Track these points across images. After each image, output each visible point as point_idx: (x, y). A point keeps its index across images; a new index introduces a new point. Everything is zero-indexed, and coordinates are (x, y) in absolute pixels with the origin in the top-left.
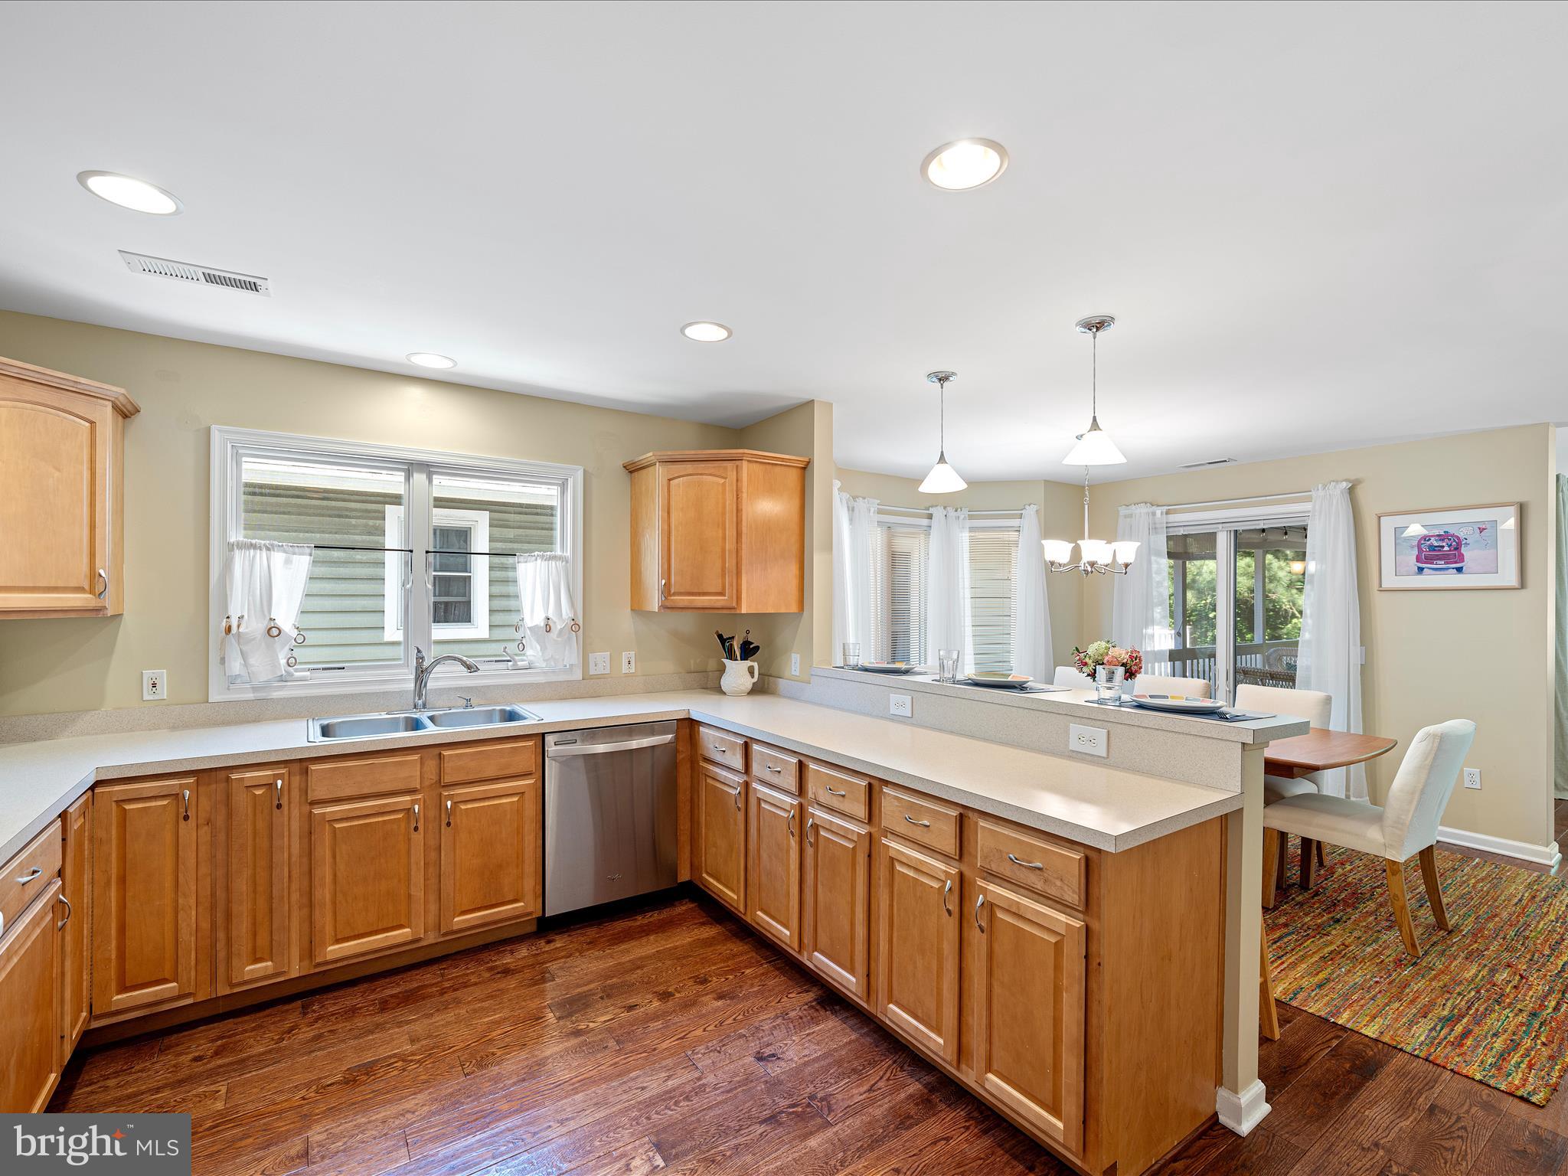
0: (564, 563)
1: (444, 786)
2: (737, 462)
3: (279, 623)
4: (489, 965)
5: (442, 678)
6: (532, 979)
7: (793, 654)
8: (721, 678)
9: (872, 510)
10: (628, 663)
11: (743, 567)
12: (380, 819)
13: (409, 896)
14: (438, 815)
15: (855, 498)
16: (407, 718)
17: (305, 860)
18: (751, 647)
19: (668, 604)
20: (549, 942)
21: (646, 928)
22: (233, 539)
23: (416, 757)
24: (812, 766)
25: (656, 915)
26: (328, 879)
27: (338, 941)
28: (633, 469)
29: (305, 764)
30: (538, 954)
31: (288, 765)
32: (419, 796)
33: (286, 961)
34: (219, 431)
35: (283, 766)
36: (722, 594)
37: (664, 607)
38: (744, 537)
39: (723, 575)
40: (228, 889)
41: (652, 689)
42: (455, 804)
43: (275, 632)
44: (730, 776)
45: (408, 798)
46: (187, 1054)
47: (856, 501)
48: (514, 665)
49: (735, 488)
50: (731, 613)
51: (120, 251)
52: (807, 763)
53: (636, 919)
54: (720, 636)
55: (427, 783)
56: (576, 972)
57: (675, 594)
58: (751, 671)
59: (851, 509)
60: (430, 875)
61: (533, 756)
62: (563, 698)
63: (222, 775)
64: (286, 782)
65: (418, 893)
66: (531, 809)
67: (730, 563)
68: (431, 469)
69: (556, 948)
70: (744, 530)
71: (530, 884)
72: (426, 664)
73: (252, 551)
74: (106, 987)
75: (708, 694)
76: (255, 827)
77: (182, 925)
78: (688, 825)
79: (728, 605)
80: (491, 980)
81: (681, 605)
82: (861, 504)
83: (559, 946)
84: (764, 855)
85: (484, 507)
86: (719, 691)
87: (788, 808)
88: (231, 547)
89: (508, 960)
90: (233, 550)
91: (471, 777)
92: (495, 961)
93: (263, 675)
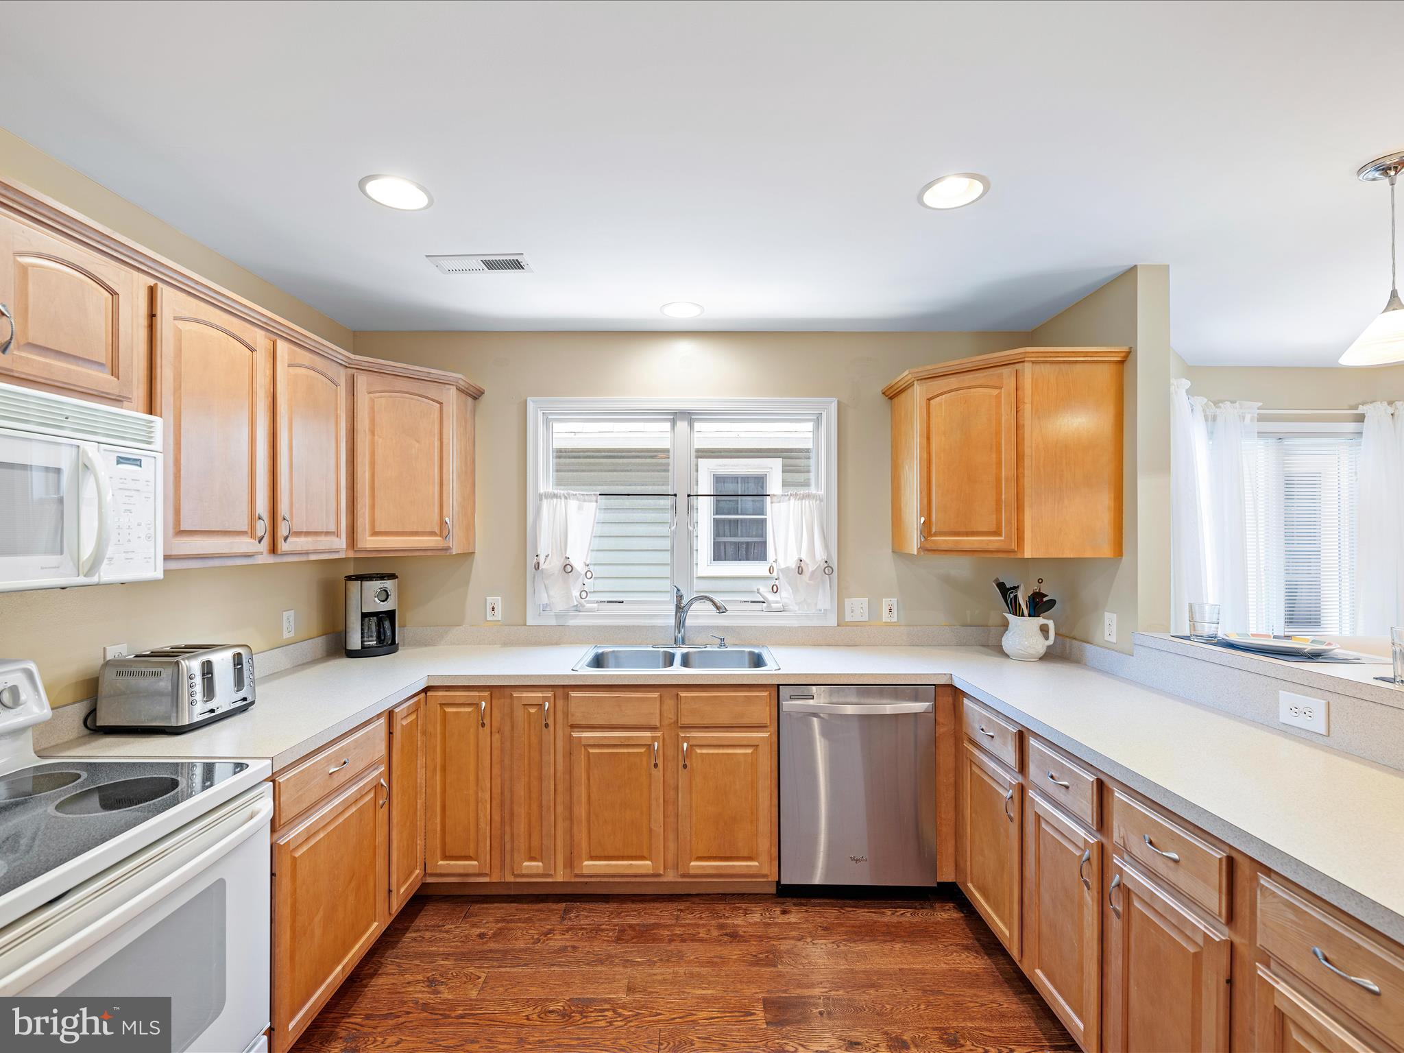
0: (818, 502)
1: (681, 727)
2: (1017, 365)
3: (572, 561)
4: (720, 921)
5: (700, 615)
6: (755, 956)
7: (1106, 613)
8: (1002, 636)
9: (1248, 417)
10: (889, 609)
11: (1027, 499)
12: (625, 751)
13: (651, 830)
14: (676, 755)
15: (1216, 403)
16: (665, 652)
17: (567, 777)
18: (1045, 599)
19: (928, 546)
20: (784, 912)
21: (893, 929)
22: (542, 490)
23: (656, 695)
24: (1118, 794)
25: (909, 915)
26: (584, 798)
27: (592, 858)
28: (893, 394)
29: (566, 690)
30: (769, 924)
31: (554, 689)
32: (659, 734)
33: (553, 865)
34: (533, 401)
35: (550, 689)
36: (997, 533)
37: (923, 549)
38: (1027, 462)
39: (998, 510)
40: (512, 792)
41: (918, 641)
42: (691, 747)
43: (569, 569)
44: (1000, 770)
45: (648, 734)
46: (478, 927)
47: (1220, 407)
48: (767, 607)
49: (1013, 400)
50: (1011, 556)
51: (427, 256)
52: (1111, 787)
53: (883, 913)
54: (1001, 586)
55: (666, 722)
56: (801, 963)
57: (936, 534)
58: (1044, 630)
59: (1211, 419)
60: (669, 813)
61: (768, 708)
62: (816, 645)
63: (507, 691)
64: (552, 705)
65: (658, 828)
66: (765, 764)
67: (1007, 494)
68: (693, 417)
69: (790, 923)
70: (1027, 451)
71: (765, 844)
72: (684, 602)
73: (555, 500)
74: (434, 853)
75: (988, 655)
76: (530, 739)
77: (481, 814)
78: (951, 815)
79: (1004, 547)
80: (717, 941)
81: (944, 547)
82: (1228, 411)
83: (793, 920)
84: (1046, 897)
85: (779, 454)
86: (1000, 652)
87: (1081, 845)
88: (540, 497)
89: (738, 921)
90: (541, 500)
91: (706, 722)
92: (727, 917)
93: (560, 605)
